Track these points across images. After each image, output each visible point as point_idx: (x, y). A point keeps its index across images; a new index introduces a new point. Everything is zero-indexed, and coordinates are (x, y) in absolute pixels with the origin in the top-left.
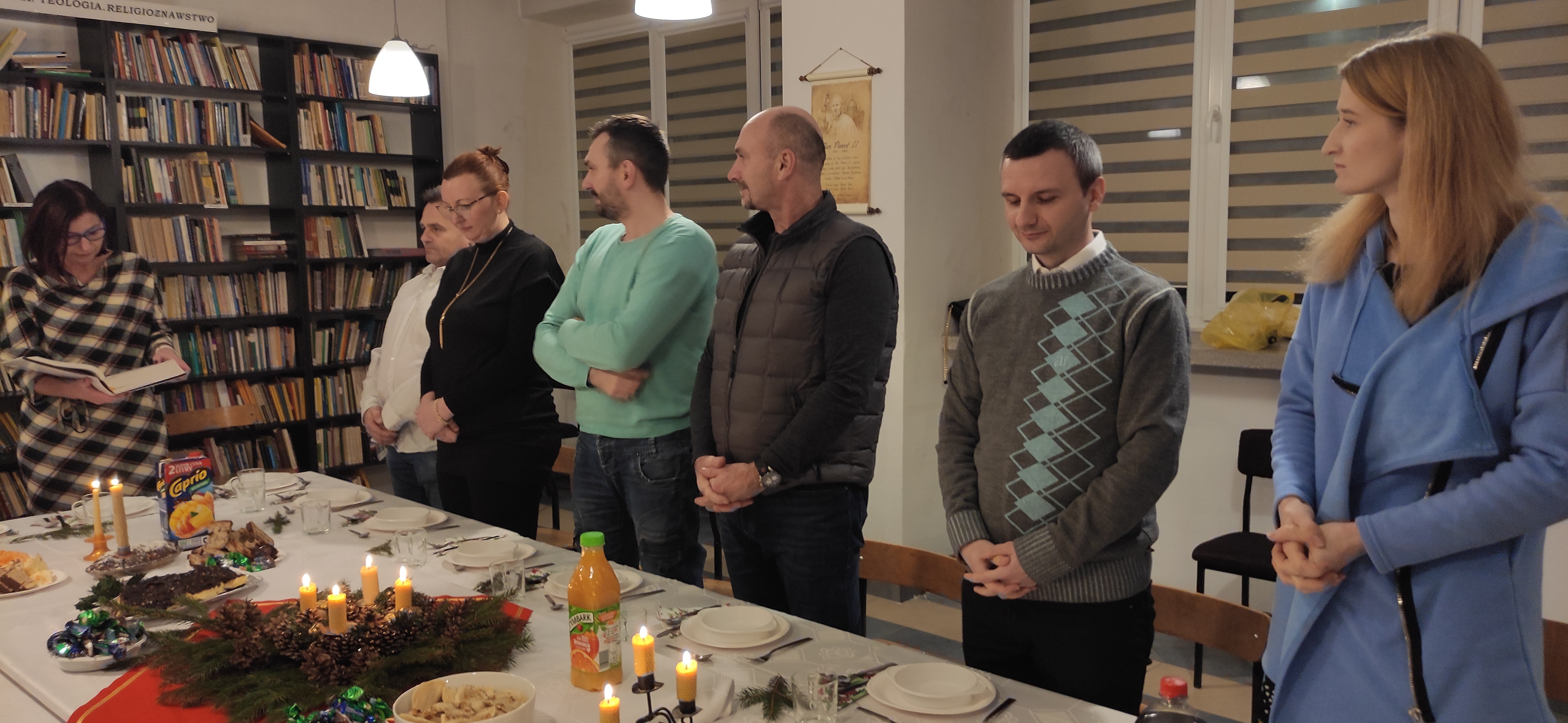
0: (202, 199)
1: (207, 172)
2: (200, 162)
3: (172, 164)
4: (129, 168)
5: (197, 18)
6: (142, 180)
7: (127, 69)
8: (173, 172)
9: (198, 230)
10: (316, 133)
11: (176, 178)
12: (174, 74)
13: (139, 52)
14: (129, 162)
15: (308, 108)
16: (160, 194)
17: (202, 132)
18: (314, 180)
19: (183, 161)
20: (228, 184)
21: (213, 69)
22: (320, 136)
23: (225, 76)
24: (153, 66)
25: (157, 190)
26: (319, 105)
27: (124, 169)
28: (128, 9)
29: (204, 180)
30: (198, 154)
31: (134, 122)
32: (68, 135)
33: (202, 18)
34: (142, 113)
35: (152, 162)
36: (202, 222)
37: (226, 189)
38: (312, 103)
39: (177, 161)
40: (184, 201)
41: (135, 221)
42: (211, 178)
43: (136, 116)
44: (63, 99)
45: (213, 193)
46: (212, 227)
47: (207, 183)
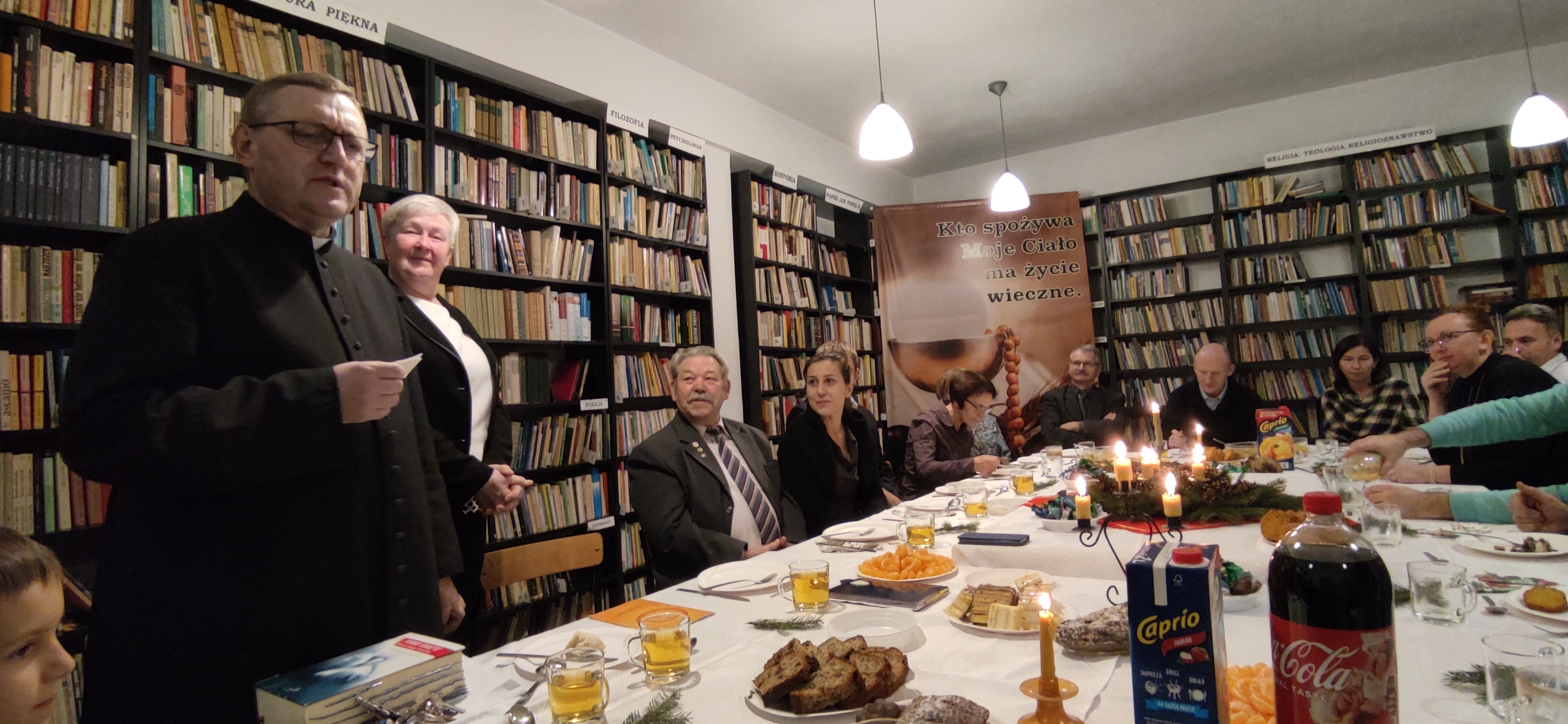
0: (1429, 262)
1: (1431, 242)
2: (1426, 235)
3: (1403, 240)
4: (1369, 248)
5: (1418, 134)
6: (1380, 255)
7: (1365, 182)
8: (1404, 246)
9: (1425, 285)
10: (1534, 195)
11: (1406, 249)
12: (1401, 177)
13: (1374, 169)
14: (1368, 243)
15: (1526, 177)
16: (1395, 264)
17: (1427, 214)
18: (1537, 233)
19: (1412, 237)
20: (1452, 248)
21: (1434, 166)
22: (1539, 198)
23: (1444, 169)
24: (1385, 176)
25: (1391, 260)
26: (1537, 173)
27: (1365, 250)
28: (1363, 143)
29: (1429, 249)
30: (1424, 230)
31: (1372, 217)
32: (1325, 234)
33: (1422, 133)
34: (1378, 209)
35: (1387, 242)
36: (1429, 280)
37: (1449, 253)
38: (1529, 173)
39: (1407, 238)
40: (1414, 266)
41: (1374, 284)
42: (1434, 247)
43: (1373, 211)
44: (1321, 212)
45: (1437, 256)
46: (1437, 282)
47: (1432, 250)
